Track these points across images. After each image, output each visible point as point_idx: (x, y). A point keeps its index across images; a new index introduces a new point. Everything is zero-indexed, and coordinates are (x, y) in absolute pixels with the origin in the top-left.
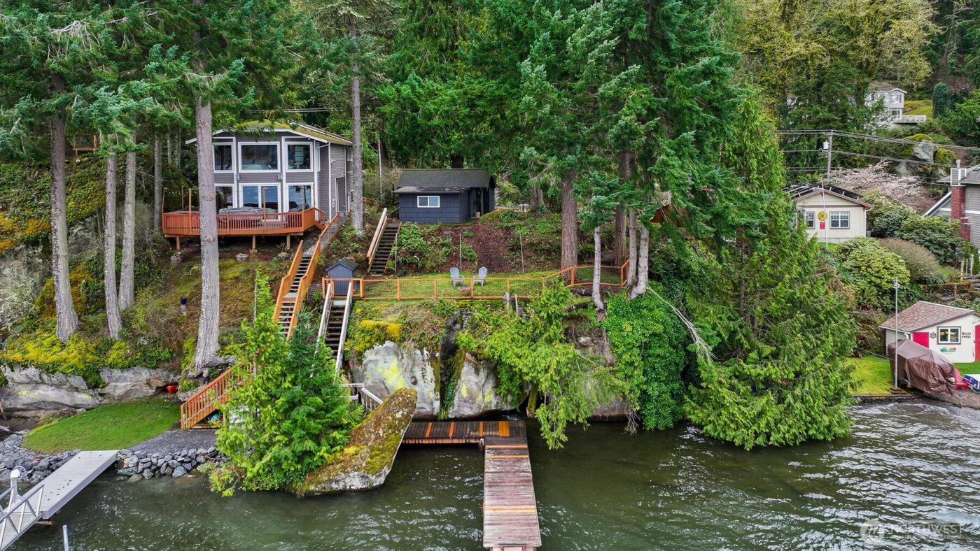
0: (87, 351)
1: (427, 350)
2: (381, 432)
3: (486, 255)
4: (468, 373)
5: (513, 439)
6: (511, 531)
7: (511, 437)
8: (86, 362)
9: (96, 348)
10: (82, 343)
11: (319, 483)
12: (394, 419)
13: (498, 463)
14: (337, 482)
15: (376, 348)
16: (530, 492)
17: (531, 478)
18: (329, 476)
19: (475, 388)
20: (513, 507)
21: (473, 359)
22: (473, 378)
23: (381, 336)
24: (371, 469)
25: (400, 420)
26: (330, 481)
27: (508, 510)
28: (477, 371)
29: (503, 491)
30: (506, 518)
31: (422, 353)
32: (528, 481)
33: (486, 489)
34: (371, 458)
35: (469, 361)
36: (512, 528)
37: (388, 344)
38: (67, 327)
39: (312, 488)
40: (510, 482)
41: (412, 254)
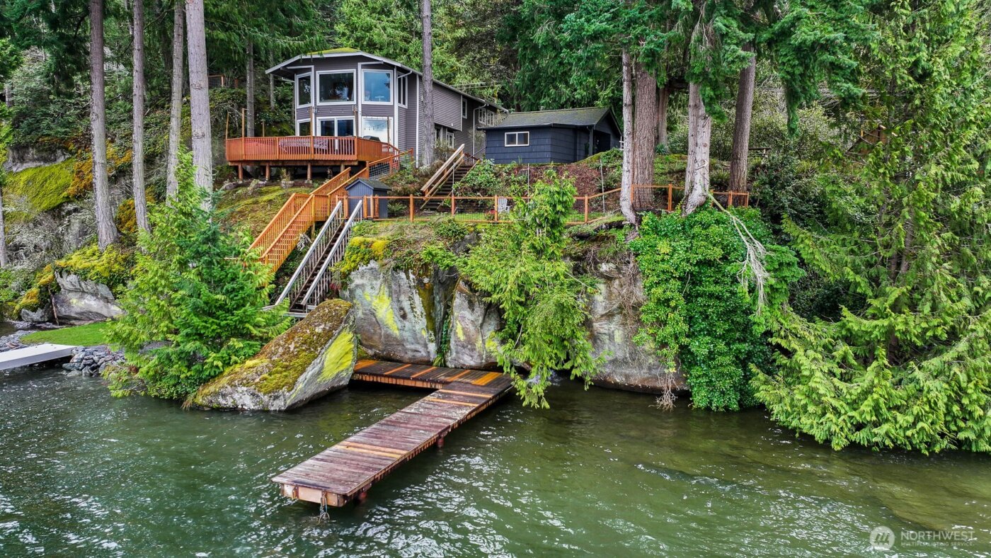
1: (414, 274)
2: (292, 347)
4: (461, 308)
5: (483, 388)
13: (429, 406)
15: (360, 269)
16: (425, 437)
17: (448, 426)
19: (472, 329)
20: (382, 449)
21: (466, 289)
22: (467, 314)
23: (367, 255)
26: (218, 395)
27: (364, 449)
29: (390, 432)
30: (350, 457)
31: (408, 278)
32: (439, 427)
33: (372, 427)
34: (270, 375)
36: (341, 468)
37: (372, 264)
39: (199, 400)
40: (415, 424)
41: (476, 191)
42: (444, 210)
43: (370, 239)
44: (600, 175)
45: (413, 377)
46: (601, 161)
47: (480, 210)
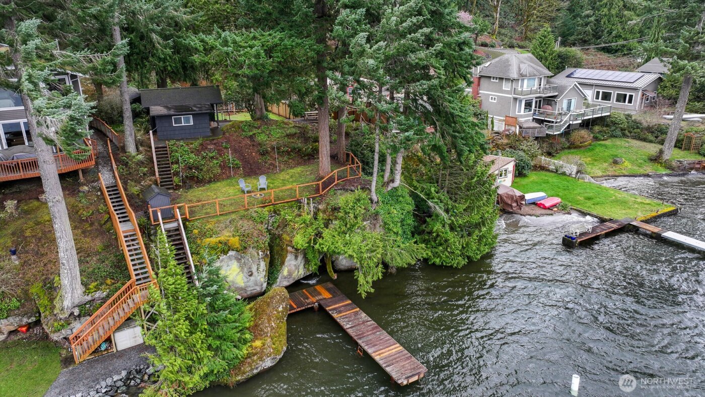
1: (262, 252)
2: (273, 324)
3: (246, 161)
4: (290, 260)
5: (337, 298)
6: (403, 366)
7: (334, 296)
11: (244, 373)
12: (279, 312)
13: (347, 320)
14: (257, 368)
15: (221, 258)
16: (384, 335)
17: (376, 325)
18: (251, 366)
19: (294, 268)
20: (387, 349)
21: (293, 250)
22: (293, 262)
23: (225, 248)
24: (277, 351)
25: (282, 312)
26: (252, 369)
27: (386, 353)
28: (296, 257)
29: (370, 340)
30: (391, 358)
32: (376, 327)
33: (359, 342)
34: (274, 344)
35: (291, 252)
36: (402, 364)
37: (231, 253)
40: (368, 332)
41: (191, 169)
42: (177, 187)
43: (222, 238)
44: (251, 141)
45: (295, 307)
46: (243, 131)
47: (200, 182)
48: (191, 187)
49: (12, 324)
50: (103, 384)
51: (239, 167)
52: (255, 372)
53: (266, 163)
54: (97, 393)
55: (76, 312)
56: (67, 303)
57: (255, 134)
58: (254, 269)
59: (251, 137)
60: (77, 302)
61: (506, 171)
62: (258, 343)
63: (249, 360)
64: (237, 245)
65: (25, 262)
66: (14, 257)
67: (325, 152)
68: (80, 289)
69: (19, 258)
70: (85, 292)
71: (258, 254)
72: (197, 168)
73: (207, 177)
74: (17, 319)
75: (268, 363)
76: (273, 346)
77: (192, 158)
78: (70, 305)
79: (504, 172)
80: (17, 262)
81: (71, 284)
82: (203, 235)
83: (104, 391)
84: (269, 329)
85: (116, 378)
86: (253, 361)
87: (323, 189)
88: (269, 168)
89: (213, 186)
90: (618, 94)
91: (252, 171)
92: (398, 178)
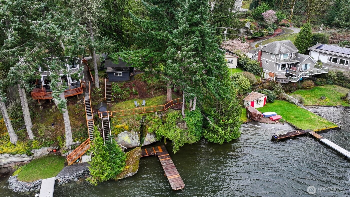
0: (25, 146)
2: (134, 161)
3: (141, 92)
5: (164, 153)
6: (177, 183)
7: (163, 152)
8: (26, 150)
9: (28, 144)
10: (22, 144)
11: (121, 177)
12: (137, 157)
13: (164, 162)
14: (126, 176)
15: (121, 133)
16: (176, 170)
17: (174, 166)
18: (124, 175)
20: (174, 176)
23: (123, 130)
24: (134, 171)
26: (124, 176)
27: (173, 177)
28: (151, 135)
29: (170, 171)
30: (174, 179)
32: (174, 167)
33: (165, 171)
34: (133, 168)
35: (149, 133)
36: (177, 182)
37: (125, 131)
38: (15, 140)
39: (119, 179)
40: (170, 168)
41: (118, 95)
42: (113, 102)
43: (122, 126)
44: (144, 83)
45: (147, 154)
46: (142, 79)
47: (122, 100)
48: (118, 102)
49: (51, 149)
50: (75, 174)
51: (138, 95)
52: (125, 177)
53: (149, 93)
54: (73, 177)
55: (70, 148)
56: (67, 145)
57: (146, 80)
58: (134, 138)
59: (145, 81)
60: (70, 144)
61: (260, 100)
62: (127, 167)
63: (123, 173)
64: (128, 129)
65: (56, 128)
66: (53, 126)
67: (169, 92)
68: (72, 140)
69: (55, 127)
70: (73, 141)
71: (136, 133)
72: (121, 95)
73: (124, 98)
74: (53, 147)
75: (130, 175)
76: (133, 169)
77: (120, 91)
78: (68, 145)
79: (259, 101)
80: (54, 128)
81: (69, 139)
82: (116, 124)
83: (75, 176)
84: (132, 162)
85: (80, 172)
86: (125, 173)
87: (166, 108)
88: (150, 96)
89: (126, 102)
90: (341, 60)
91: (143, 96)
92: (194, 106)
